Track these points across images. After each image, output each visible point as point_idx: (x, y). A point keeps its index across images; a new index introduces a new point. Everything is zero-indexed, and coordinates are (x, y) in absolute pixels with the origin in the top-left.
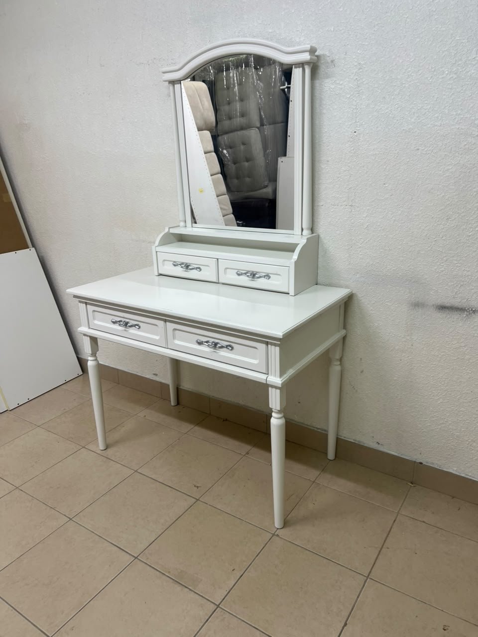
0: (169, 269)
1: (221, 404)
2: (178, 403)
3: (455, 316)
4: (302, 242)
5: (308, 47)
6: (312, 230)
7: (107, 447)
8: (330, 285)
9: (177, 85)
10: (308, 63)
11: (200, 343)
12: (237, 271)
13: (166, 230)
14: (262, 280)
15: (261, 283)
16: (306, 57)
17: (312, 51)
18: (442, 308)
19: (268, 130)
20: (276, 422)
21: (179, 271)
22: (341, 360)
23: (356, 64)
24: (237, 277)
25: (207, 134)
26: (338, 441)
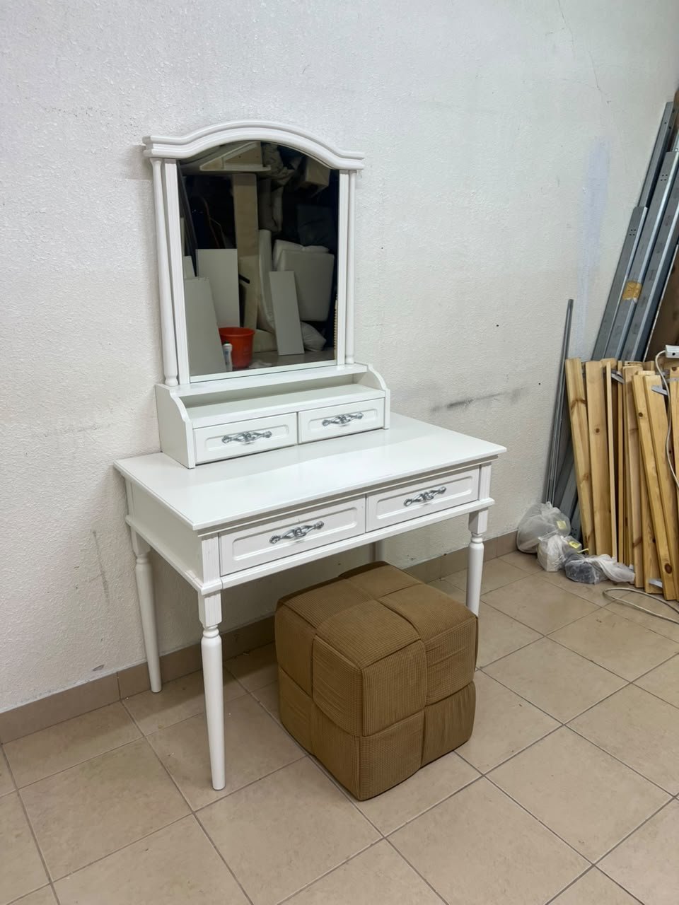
4: (371, 369)
9: (170, 165)
10: (355, 171)
12: (323, 420)
14: (354, 422)
15: (354, 425)
23: (381, 179)
24: (324, 428)
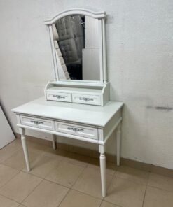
0: (51, 98)
1: (74, 147)
2: (56, 148)
3: (163, 111)
4: (105, 86)
5: (103, 12)
6: (107, 81)
7: (31, 169)
8: (115, 101)
9: (51, 26)
10: (103, 18)
11: (69, 129)
12: (79, 98)
13: (49, 83)
15: (90, 102)
16: (103, 16)
17: (105, 13)
18: (158, 108)
19: (77, 39)
20: (102, 158)
21: (56, 99)
22: (121, 129)
24: (80, 100)
25: (56, 42)
26: (121, 159)
